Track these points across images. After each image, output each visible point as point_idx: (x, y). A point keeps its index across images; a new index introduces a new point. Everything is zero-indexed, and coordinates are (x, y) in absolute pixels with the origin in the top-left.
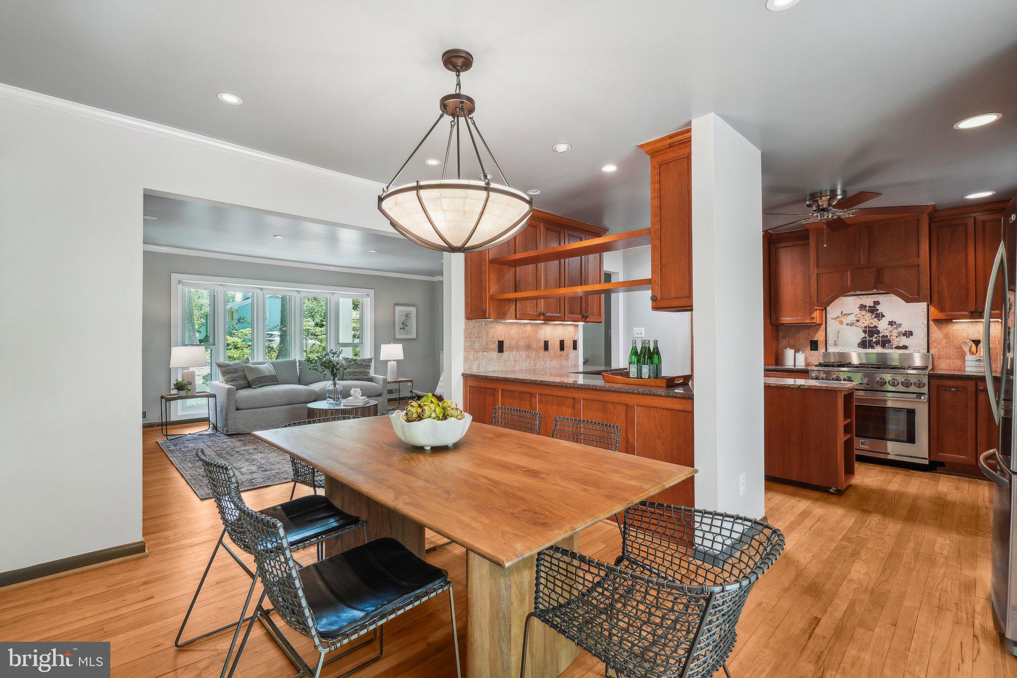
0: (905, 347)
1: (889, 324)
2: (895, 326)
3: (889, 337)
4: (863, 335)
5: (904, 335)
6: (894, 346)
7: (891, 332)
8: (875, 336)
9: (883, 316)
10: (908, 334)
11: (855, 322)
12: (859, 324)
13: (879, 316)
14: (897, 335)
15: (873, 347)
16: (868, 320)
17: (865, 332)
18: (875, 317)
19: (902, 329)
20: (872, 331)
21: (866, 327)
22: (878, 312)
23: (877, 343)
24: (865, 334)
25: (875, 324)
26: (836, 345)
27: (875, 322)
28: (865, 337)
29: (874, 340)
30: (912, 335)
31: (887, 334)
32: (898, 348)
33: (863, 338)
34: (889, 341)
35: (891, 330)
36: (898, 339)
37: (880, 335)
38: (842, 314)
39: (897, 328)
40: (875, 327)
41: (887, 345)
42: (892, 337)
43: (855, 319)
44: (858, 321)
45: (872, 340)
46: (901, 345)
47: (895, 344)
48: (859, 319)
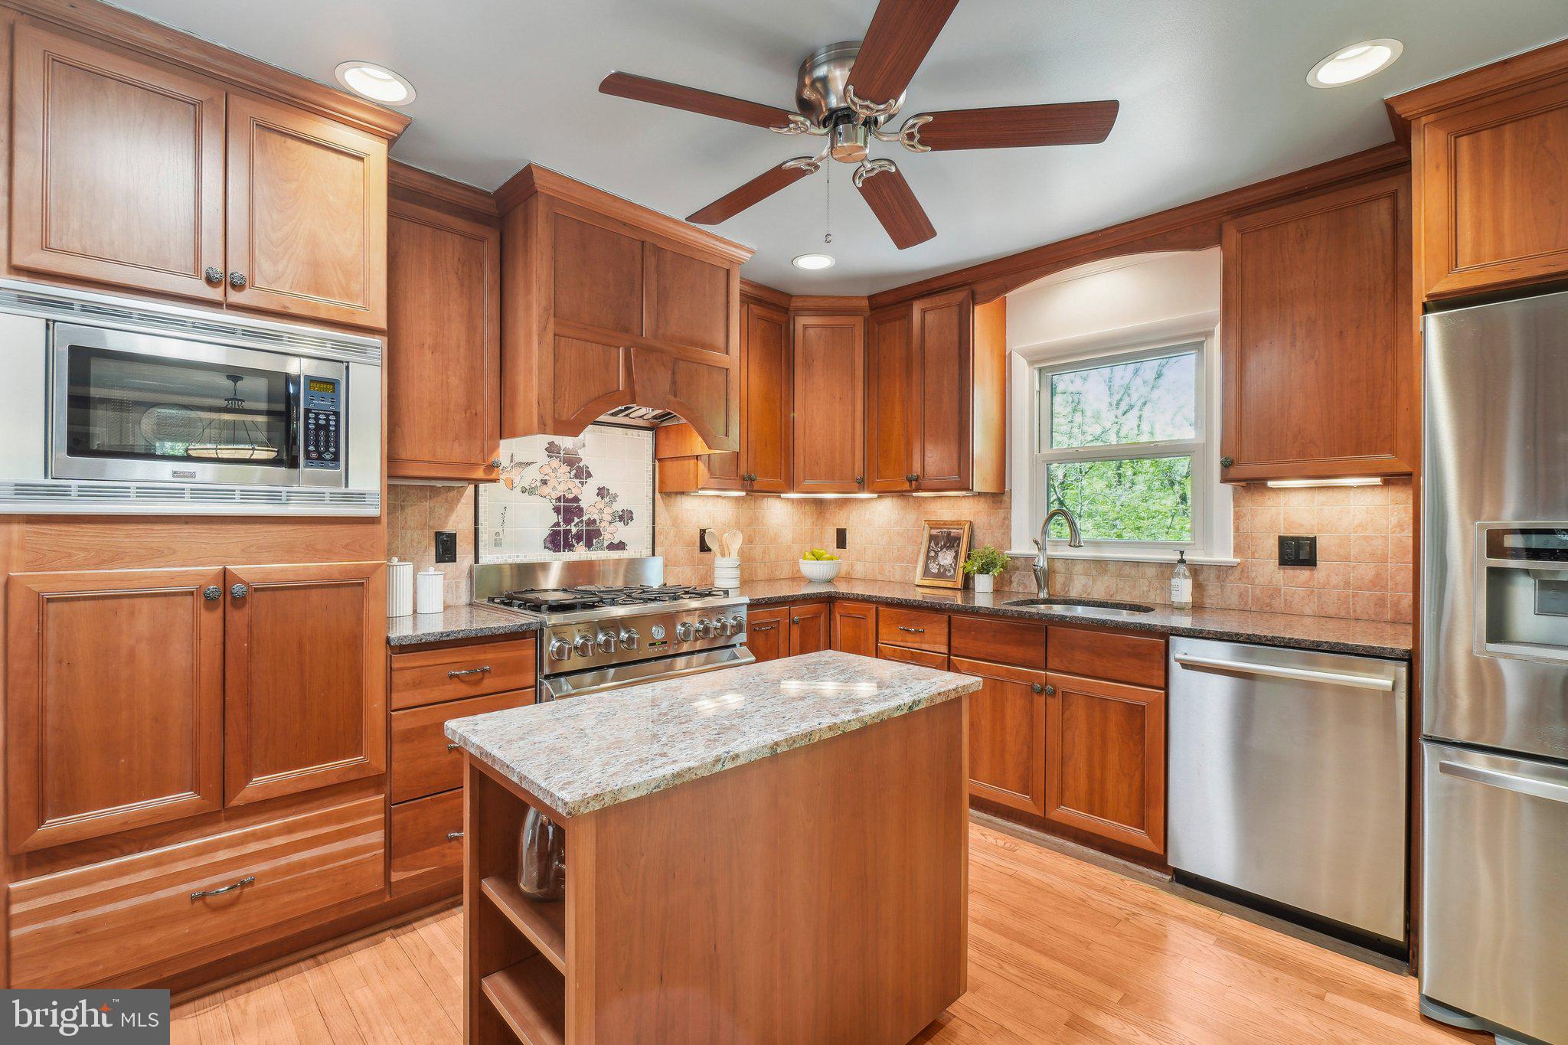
0: (621, 546)
1: (598, 495)
2: (607, 500)
3: (598, 523)
4: (554, 518)
5: (621, 518)
6: (606, 544)
7: (601, 511)
8: (576, 520)
9: (589, 475)
10: (625, 517)
11: (538, 484)
12: (546, 490)
13: (582, 474)
14: (610, 519)
15: (569, 547)
16: (563, 483)
17: (557, 510)
18: (576, 476)
19: (618, 507)
20: (568, 509)
21: (559, 499)
22: (581, 464)
23: (578, 537)
24: (558, 515)
25: (575, 492)
26: (497, 544)
27: (573, 488)
28: (558, 524)
29: (574, 530)
30: (632, 519)
31: (595, 517)
32: (612, 547)
33: (554, 526)
34: (598, 533)
35: (602, 506)
36: (610, 529)
37: (585, 518)
38: (512, 461)
39: (611, 502)
40: (576, 499)
41: (595, 541)
42: (603, 524)
43: (539, 477)
44: (544, 482)
45: (570, 531)
46: (616, 541)
47: (607, 537)
48: (547, 478)
